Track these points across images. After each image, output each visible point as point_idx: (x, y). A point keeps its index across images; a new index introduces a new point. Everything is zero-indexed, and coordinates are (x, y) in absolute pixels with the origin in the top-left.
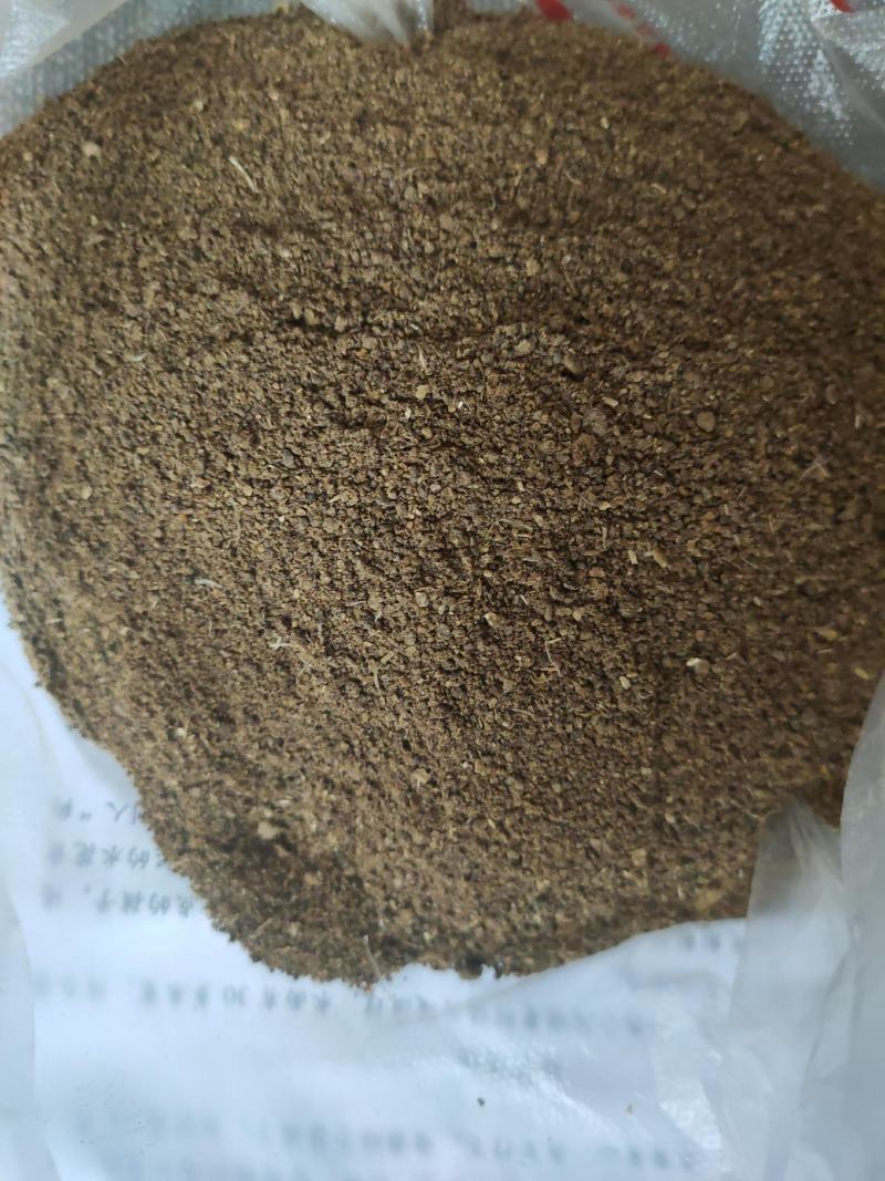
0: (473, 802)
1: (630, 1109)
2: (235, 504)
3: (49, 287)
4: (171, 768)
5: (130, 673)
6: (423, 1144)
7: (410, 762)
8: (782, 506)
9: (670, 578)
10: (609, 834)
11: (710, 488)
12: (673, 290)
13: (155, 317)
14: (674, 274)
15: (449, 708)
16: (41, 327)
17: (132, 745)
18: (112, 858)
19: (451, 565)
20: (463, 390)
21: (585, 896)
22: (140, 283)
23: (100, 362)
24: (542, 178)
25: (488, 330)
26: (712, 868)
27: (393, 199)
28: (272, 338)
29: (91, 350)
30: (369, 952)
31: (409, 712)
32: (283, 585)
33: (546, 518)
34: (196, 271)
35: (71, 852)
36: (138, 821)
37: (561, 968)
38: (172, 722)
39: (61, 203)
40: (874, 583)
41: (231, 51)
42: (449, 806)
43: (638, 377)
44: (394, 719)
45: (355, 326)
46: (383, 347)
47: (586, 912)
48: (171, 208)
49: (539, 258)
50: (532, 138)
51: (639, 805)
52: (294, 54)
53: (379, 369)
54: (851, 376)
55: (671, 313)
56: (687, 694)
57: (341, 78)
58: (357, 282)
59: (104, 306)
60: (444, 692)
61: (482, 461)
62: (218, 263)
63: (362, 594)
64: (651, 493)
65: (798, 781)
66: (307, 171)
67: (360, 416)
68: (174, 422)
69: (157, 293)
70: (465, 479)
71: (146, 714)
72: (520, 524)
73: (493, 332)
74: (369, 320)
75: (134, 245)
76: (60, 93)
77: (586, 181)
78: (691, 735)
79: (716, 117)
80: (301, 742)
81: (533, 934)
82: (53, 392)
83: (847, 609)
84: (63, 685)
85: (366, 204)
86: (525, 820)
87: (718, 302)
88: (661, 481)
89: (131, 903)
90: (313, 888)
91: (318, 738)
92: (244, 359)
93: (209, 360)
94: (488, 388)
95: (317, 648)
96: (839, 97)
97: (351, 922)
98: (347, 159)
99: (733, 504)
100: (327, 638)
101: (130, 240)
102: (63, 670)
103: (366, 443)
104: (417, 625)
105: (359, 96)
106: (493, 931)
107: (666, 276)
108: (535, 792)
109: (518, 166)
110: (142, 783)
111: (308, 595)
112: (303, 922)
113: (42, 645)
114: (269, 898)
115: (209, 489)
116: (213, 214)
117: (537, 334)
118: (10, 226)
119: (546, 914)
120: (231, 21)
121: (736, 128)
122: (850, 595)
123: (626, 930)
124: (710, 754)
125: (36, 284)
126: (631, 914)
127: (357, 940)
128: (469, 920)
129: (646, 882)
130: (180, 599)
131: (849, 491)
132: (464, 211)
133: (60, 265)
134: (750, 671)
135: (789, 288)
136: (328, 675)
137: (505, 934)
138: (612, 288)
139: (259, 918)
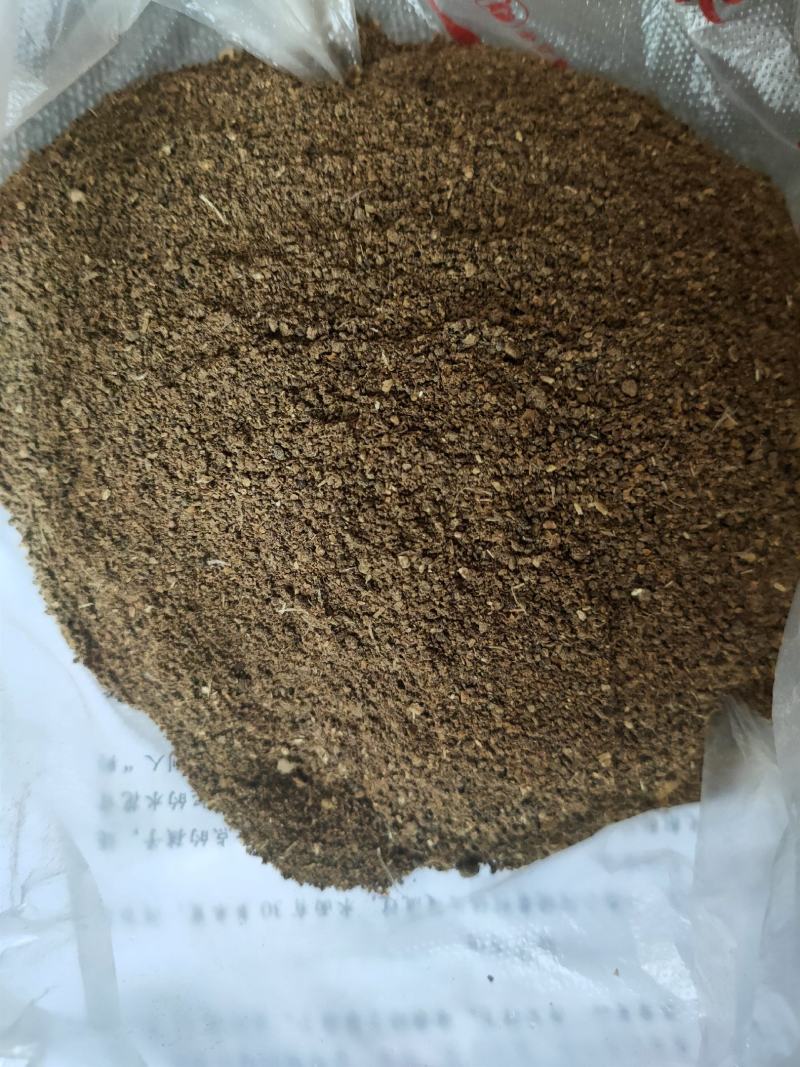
0: (462, 727)
1: (617, 973)
2: (236, 494)
3: (54, 320)
4: (199, 722)
5: (157, 644)
6: (443, 1019)
7: (406, 698)
8: (701, 453)
9: (611, 523)
10: (579, 742)
11: (638, 445)
12: (592, 278)
13: (151, 340)
14: (590, 265)
15: (436, 650)
16: (51, 355)
17: (163, 705)
18: (155, 802)
19: (426, 531)
20: (422, 381)
21: (563, 797)
22: (135, 312)
23: (107, 382)
24: (471, 191)
25: (438, 328)
26: (668, 764)
27: (344, 220)
28: (255, 351)
29: (98, 372)
30: (381, 860)
31: (401, 656)
32: (284, 559)
33: (502, 483)
34: (183, 298)
35: (120, 802)
36: (174, 769)
37: (547, 859)
38: (197, 683)
39: (55, 244)
40: (783, 510)
41: (188, 98)
42: (441, 733)
43: (569, 356)
44: (388, 663)
45: (324, 334)
46: (350, 350)
47: (564, 810)
48: (154, 243)
49: (475, 262)
50: (458, 156)
51: (601, 716)
52: (244, 97)
53: (348, 369)
54: (749, 336)
55: (591, 298)
56: (634, 619)
57: (289, 116)
58: (322, 295)
59: (105, 333)
60: (429, 637)
61: (444, 440)
62: (201, 289)
63: (353, 562)
64: (589, 453)
65: (734, 683)
66: (268, 202)
67: (337, 411)
68: (177, 429)
69: (150, 319)
70: (431, 457)
71: (173, 678)
72: (481, 491)
73: (442, 329)
74: (336, 327)
75: (126, 279)
76: (42, 146)
77: (508, 190)
78: (641, 654)
79: (613, 120)
80: (309, 689)
81: (521, 832)
82: (68, 410)
83: (763, 535)
84: (99, 659)
85: (321, 226)
86: (507, 738)
87: (630, 284)
88: (596, 443)
89: (175, 839)
90: (329, 811)
91: (323, 685)
92: (233, 371)
93: (203, 374)
94: (444, 378)
95: (319, 610)
96: (717, 93)
97: (364, 838)
98: (301, 189)
99: (659, 456)
100: (326, 600)
101: (121, 275)
102: (97, 646)
103: (344, 433)
104: (401, 584)
105: (306, 132)
106: (486, 834)
107: (584, 266)
108: (513, 714)
109: (448, 182)
110: (174, 735)
111: (306, 565)
112: (324, 842)
113: (77, 627)
114: (292, 824)
115: (213, 484)
116: (191, 246)
117: (481, 327)
118: (13, 269)
119: (530, 814)
120: (185, 69)
121: (632, 129)
122: (764, 521)
123: (599, 821)
124: (658, 668)
125: (41, 318)
126: (602, 808)
127: (370, 853)
128: (465, 826)
129: (613, 780)
130: (195, 578)
131: (756, 435)
132: (407, 226)
133: (61, 301)
134: (686, 594)
135: (689, 265)
136: (329, 632)
137: (497, 835)
138: (539, 280)
139: (286, 842)
